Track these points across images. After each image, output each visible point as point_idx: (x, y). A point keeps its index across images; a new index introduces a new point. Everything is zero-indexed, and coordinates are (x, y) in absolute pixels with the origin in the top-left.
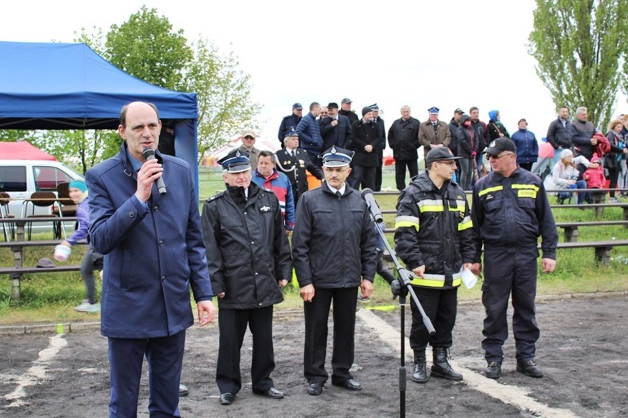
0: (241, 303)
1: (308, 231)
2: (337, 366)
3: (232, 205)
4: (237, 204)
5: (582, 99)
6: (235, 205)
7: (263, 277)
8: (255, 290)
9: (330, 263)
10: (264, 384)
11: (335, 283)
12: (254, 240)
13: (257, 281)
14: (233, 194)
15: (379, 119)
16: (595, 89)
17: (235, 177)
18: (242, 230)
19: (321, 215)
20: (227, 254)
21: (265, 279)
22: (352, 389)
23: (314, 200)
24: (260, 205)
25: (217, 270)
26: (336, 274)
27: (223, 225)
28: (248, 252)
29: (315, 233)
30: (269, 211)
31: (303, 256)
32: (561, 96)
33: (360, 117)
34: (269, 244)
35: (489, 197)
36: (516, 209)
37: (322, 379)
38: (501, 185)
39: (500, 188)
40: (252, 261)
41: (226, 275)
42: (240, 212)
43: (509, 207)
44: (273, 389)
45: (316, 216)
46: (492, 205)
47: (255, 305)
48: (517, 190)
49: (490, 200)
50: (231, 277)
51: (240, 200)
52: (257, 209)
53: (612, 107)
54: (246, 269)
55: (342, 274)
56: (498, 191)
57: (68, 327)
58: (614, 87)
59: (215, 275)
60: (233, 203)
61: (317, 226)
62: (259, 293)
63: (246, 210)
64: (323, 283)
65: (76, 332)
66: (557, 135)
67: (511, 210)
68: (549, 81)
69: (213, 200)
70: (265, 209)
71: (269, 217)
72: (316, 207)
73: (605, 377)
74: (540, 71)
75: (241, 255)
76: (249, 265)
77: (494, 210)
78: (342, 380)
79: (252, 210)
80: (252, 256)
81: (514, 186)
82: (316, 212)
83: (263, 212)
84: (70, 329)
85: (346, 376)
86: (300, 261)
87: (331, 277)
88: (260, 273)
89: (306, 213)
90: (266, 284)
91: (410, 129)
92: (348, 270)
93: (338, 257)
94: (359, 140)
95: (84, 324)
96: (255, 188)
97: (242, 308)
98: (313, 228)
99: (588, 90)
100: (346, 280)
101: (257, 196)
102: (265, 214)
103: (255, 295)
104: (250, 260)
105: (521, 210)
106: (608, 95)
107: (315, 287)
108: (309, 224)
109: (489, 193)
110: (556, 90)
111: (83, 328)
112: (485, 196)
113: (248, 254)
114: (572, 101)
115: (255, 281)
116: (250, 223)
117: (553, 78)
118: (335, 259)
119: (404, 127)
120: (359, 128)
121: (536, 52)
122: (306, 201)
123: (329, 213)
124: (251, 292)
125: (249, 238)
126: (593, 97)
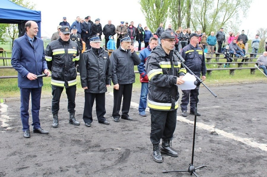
0: (93, 91)
1: (116, 65)
2: (124, 112)
3: (93, 55)
4: (95, 54)
5: (156, 20)
6: (94, 55)
7: (102, 82)
8: (99, 87)
9: (125, 75)
10: (102, 120)
11: (127, 82)
12: (100, 69)
13: (100, 84)
14: (94, 51)
15: (100, 24)
16: (160, 17)
17: (96, 44)
18: (97, 65)
19: (121, 58)
20: (90, 73)
21: (102, 83)
22: (129, 120)
23: (118, 53)
24: (103, 56)
25: (85, 78)
26: (127, 79)
27: (90, 62)
28: (97, 72)
29: (119, 65)
30: (106, 59)
31: (115, 73)
32: (148, 18)
33: (94, 23)
34: (105, 71)
35: (190, 54)
36: (198, 58)
37: (119, 117)
38: (193, 50)
39: (193, 51)
40: (99, 76)
41: (89, 80)
42: (96, 58)
43: (196, 58)
44: (105, 121)
45: (119, 59)
46: (191, 56)
47: (98, 92)
48: (198, 52)
49: (190, 55)
50: (90, 81)
51: (96, 53)
52: (102, 57)
53: (166, 24)
54: (96, 79)
55: (129, 79)
56: (192, 52)
57: (5, 100)
58: (166, 16)
59: (84, 80)
60: (94, 54)
61: (120, 62)
62: (100, 88)
63: (99, 57)
64: (123, 82)
65: (8, 102)
66: (159, 33)
67: (197, 58)
68: (145, 13)
69: (86, 52)
70: (105, 58)
71: (106, 61)
72: (118, 56)
73: (204, 113)
74: (142, 9)
75: (95, 74)
76: (98, 78)
77: (192, 58)
78: (125, 117)
79: (100, 58)
80: (99, 74)
81: (197, 51)
82: (119, 58)
83: (104, 59)
84: (6, 101)
85: (127, 115)
86: (114, 75)
87: (125, 80)
88: (101, 81)
89: (115, 58)
90: (103, 85)
91: (111, 28)
92: (131, 77)
93: (128, 73)
94: (95, 31)
95: (11, 99)
96: (102, 50)
97: (93, 93)
98: (118, 63)
99: (158, 17)
100: (130, 81)
101: (103, 53)
102: (105, 60)
103: (99, 89)
104: (98, 76)
105: (199, 58)
106: (164, 19)
107: (119, 84)
108: (116, 62)
109: (190, 52)
110: (147, 16)
111: (11, 100)
112: (188, 53)
113: (98, 74)
114: (152, 21)
115: (99, 83)
116: (100, 62)
117: (146, 12)
118: (127, 74)
119: (109, 27)
120: (94, 27)
121: (141, 2)
122: (115, 54)
123: (123, 57)
124: (97, 87)
125: (98, 68)
126: (160, 20)
